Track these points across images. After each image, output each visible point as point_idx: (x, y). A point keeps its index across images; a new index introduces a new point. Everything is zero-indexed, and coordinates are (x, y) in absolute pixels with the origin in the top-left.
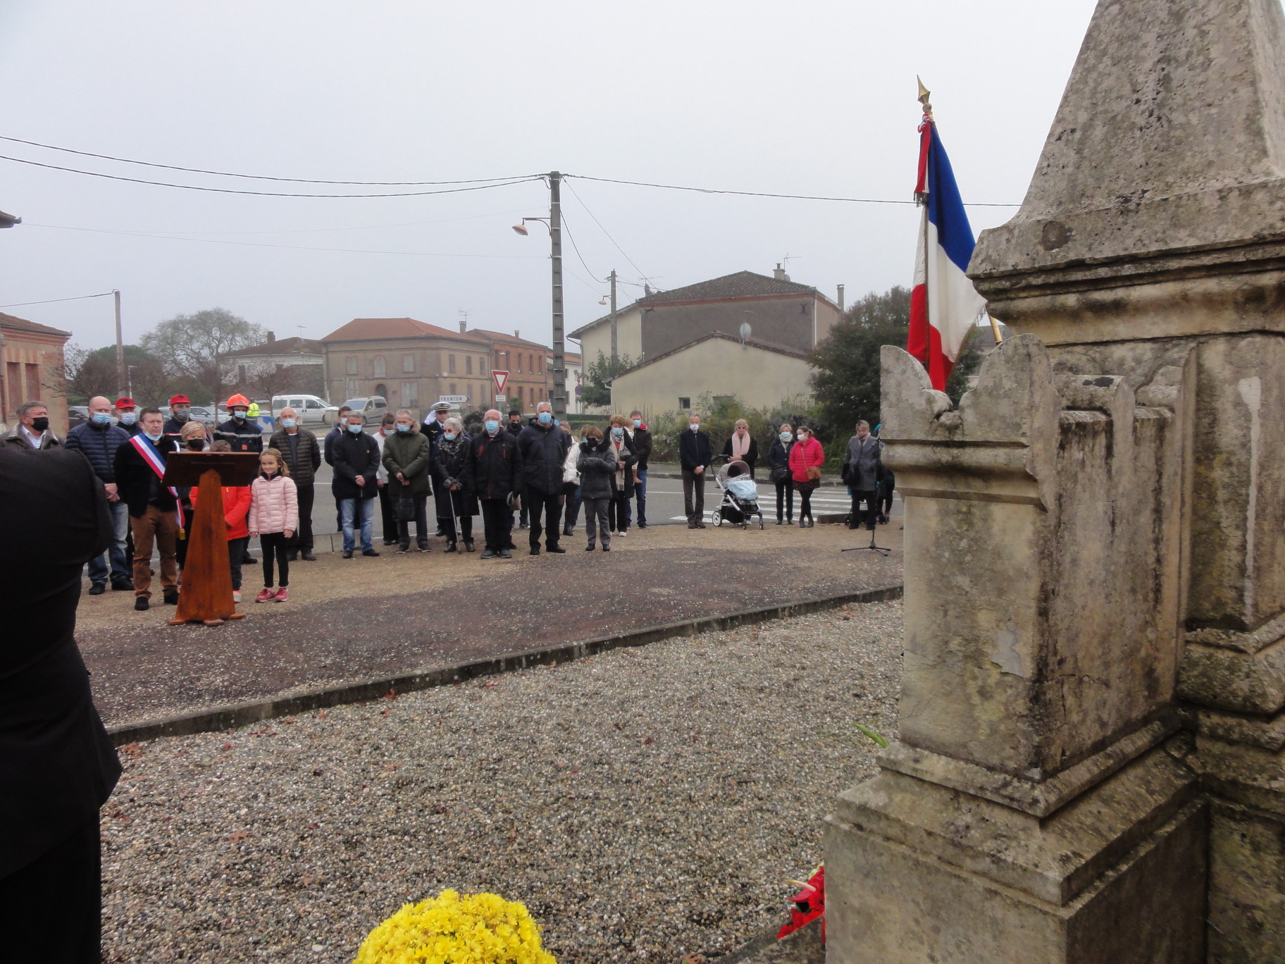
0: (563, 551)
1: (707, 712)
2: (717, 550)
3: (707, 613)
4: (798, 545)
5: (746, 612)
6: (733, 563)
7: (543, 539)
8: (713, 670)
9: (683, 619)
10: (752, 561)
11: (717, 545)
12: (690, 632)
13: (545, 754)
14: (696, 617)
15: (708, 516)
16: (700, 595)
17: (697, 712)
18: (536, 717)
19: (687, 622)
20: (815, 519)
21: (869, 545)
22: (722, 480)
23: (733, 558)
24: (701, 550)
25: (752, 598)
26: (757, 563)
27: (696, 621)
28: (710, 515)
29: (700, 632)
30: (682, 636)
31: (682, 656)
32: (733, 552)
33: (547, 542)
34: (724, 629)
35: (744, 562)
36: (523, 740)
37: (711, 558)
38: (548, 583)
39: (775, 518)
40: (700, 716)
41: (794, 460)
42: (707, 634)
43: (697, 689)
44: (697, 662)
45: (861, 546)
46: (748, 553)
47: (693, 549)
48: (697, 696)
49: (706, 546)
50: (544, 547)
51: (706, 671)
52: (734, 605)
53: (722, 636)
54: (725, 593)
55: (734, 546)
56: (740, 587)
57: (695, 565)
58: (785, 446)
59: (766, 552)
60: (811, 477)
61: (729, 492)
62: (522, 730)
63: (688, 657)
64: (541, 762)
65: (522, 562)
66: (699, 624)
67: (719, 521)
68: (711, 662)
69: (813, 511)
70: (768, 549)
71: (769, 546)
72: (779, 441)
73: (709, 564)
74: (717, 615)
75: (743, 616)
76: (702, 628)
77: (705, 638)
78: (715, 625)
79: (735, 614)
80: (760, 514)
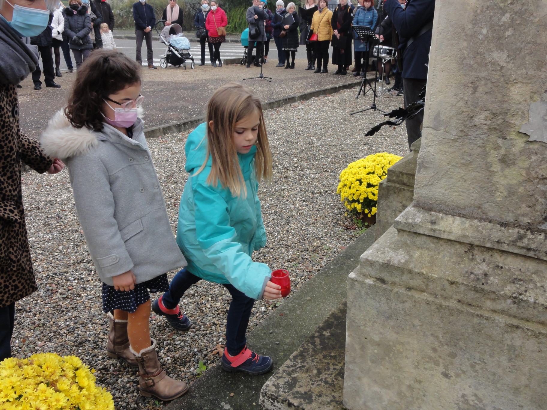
0: (59, 87)
1: (179, 185)
2: (166, 82)
3: (167, 121)
4: (215, 77)
5: (193, 119)
6: (177, 89)
7: (42, 78)
8: (178, 158)
9: (152, 126)
10: (189, 88)
11: (164, 79)
12: (158, 134)
13: (70, 226)
14: (160, 124)
15: (157, 62)
16: (160, 110)
17: (173, 186)
18: (58, 200)
19: (155, 128)
20: (222, 62)
21: (259, 76)
22: (165, 37)
23: (177, 86)
24: (154, 82)
25: (195, 111)
26: (193, 89)
27: (161, 126)
28: (158, 61)
29: (165, 134)
30: (153, 137)
31: (155, 150)
32: (176, 83)
33: (45, 80)
34: (180, 131)
35: (185, 89)
36: (52, 217)
37: (163, 87)
38: (52, 107)
39: (200, 62)
40: (175, 188)
41: (209, 23)
42: (170, 135)
43: (169, 171)
44: (166, 153)
45: (253, 77)
46: (186, 83)
47: (149, 82)
48: (171, 175)
49: (157, 79)
50: (44, 84)
51: (173, 159)
52: (184, 116)
53: (180, 136)
54: (176, 108)
55: (176, 79)
56: (185, 104)
57: (153, 92)
58: (204, 14)
59: (197, 82)
60: (219, 34)
61: (170, 45)
62: (50, 210)
63: (160, 150)
64: (68, 232)
65: (31, 94)
66: (164, 129)
67: (165, 65)
68: (175, 152)
69: (221, 58)
70: (198, 80)
71: (198, 78)
72: (201, 11)
73: (162, 91)
74: (174, 122)
75: (191, 122)
76: (166, 131)
77: (169, 138)
78: (174, 129)
79: (186, 121)
80: (192, 59)
